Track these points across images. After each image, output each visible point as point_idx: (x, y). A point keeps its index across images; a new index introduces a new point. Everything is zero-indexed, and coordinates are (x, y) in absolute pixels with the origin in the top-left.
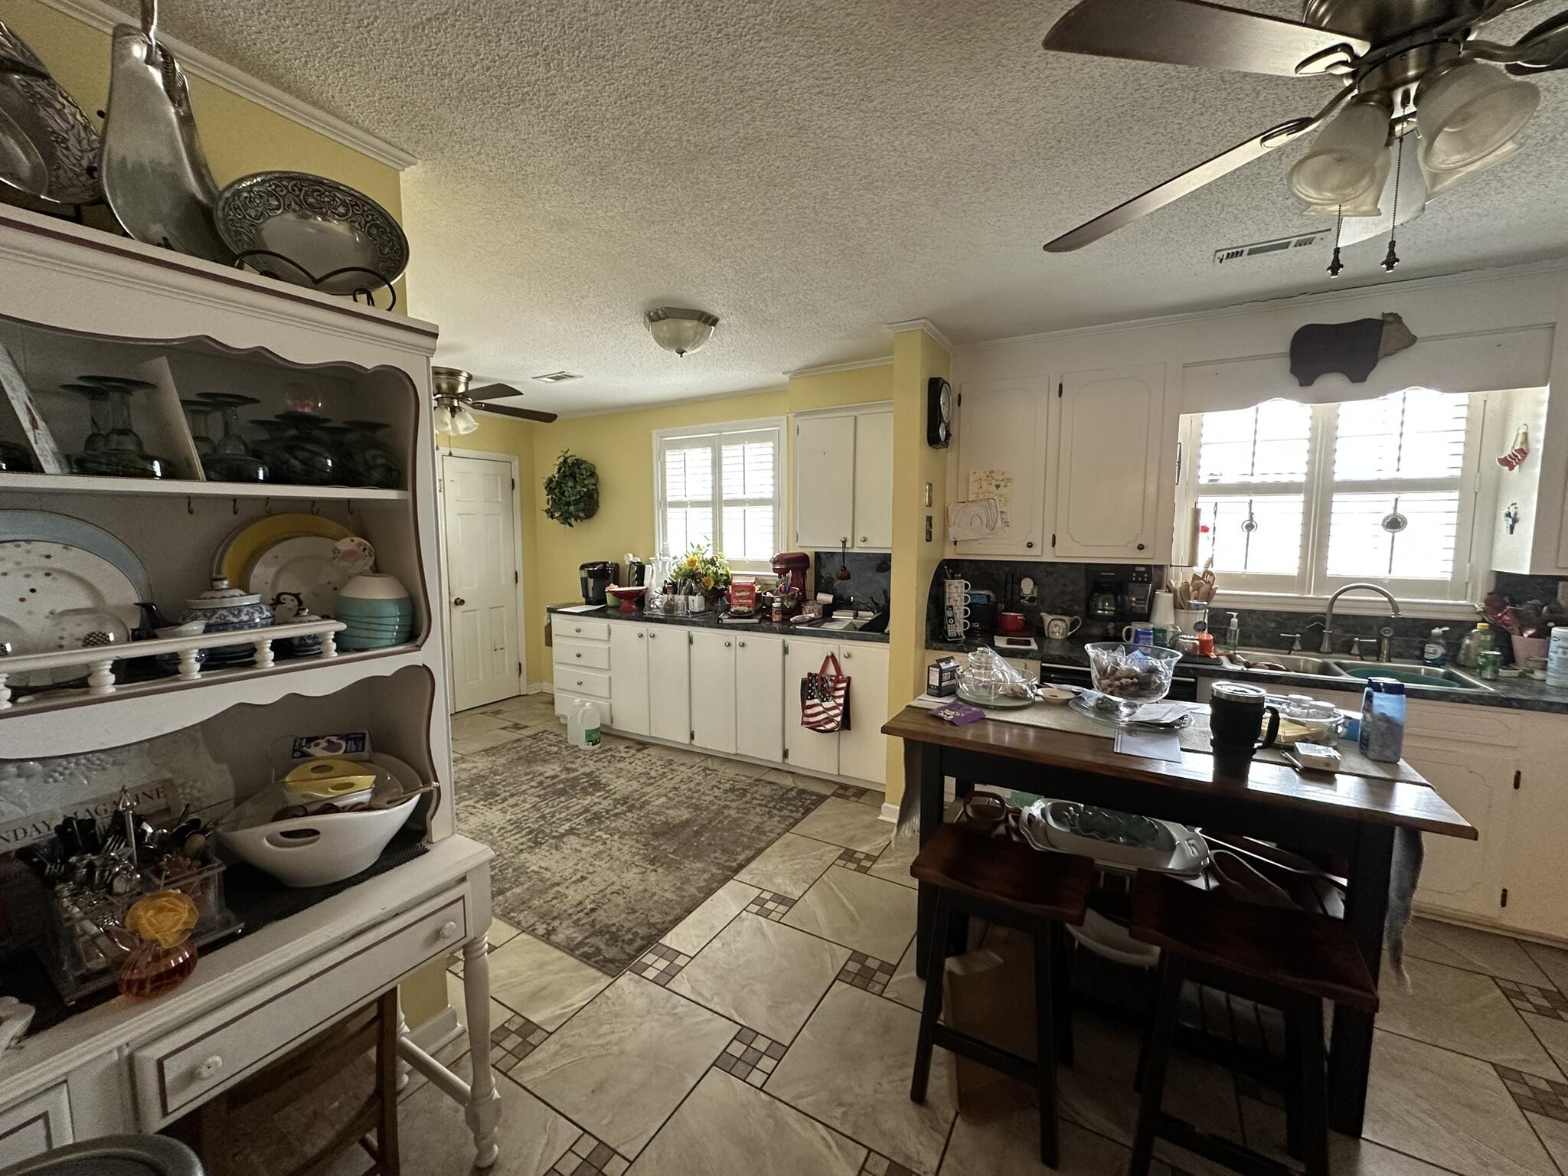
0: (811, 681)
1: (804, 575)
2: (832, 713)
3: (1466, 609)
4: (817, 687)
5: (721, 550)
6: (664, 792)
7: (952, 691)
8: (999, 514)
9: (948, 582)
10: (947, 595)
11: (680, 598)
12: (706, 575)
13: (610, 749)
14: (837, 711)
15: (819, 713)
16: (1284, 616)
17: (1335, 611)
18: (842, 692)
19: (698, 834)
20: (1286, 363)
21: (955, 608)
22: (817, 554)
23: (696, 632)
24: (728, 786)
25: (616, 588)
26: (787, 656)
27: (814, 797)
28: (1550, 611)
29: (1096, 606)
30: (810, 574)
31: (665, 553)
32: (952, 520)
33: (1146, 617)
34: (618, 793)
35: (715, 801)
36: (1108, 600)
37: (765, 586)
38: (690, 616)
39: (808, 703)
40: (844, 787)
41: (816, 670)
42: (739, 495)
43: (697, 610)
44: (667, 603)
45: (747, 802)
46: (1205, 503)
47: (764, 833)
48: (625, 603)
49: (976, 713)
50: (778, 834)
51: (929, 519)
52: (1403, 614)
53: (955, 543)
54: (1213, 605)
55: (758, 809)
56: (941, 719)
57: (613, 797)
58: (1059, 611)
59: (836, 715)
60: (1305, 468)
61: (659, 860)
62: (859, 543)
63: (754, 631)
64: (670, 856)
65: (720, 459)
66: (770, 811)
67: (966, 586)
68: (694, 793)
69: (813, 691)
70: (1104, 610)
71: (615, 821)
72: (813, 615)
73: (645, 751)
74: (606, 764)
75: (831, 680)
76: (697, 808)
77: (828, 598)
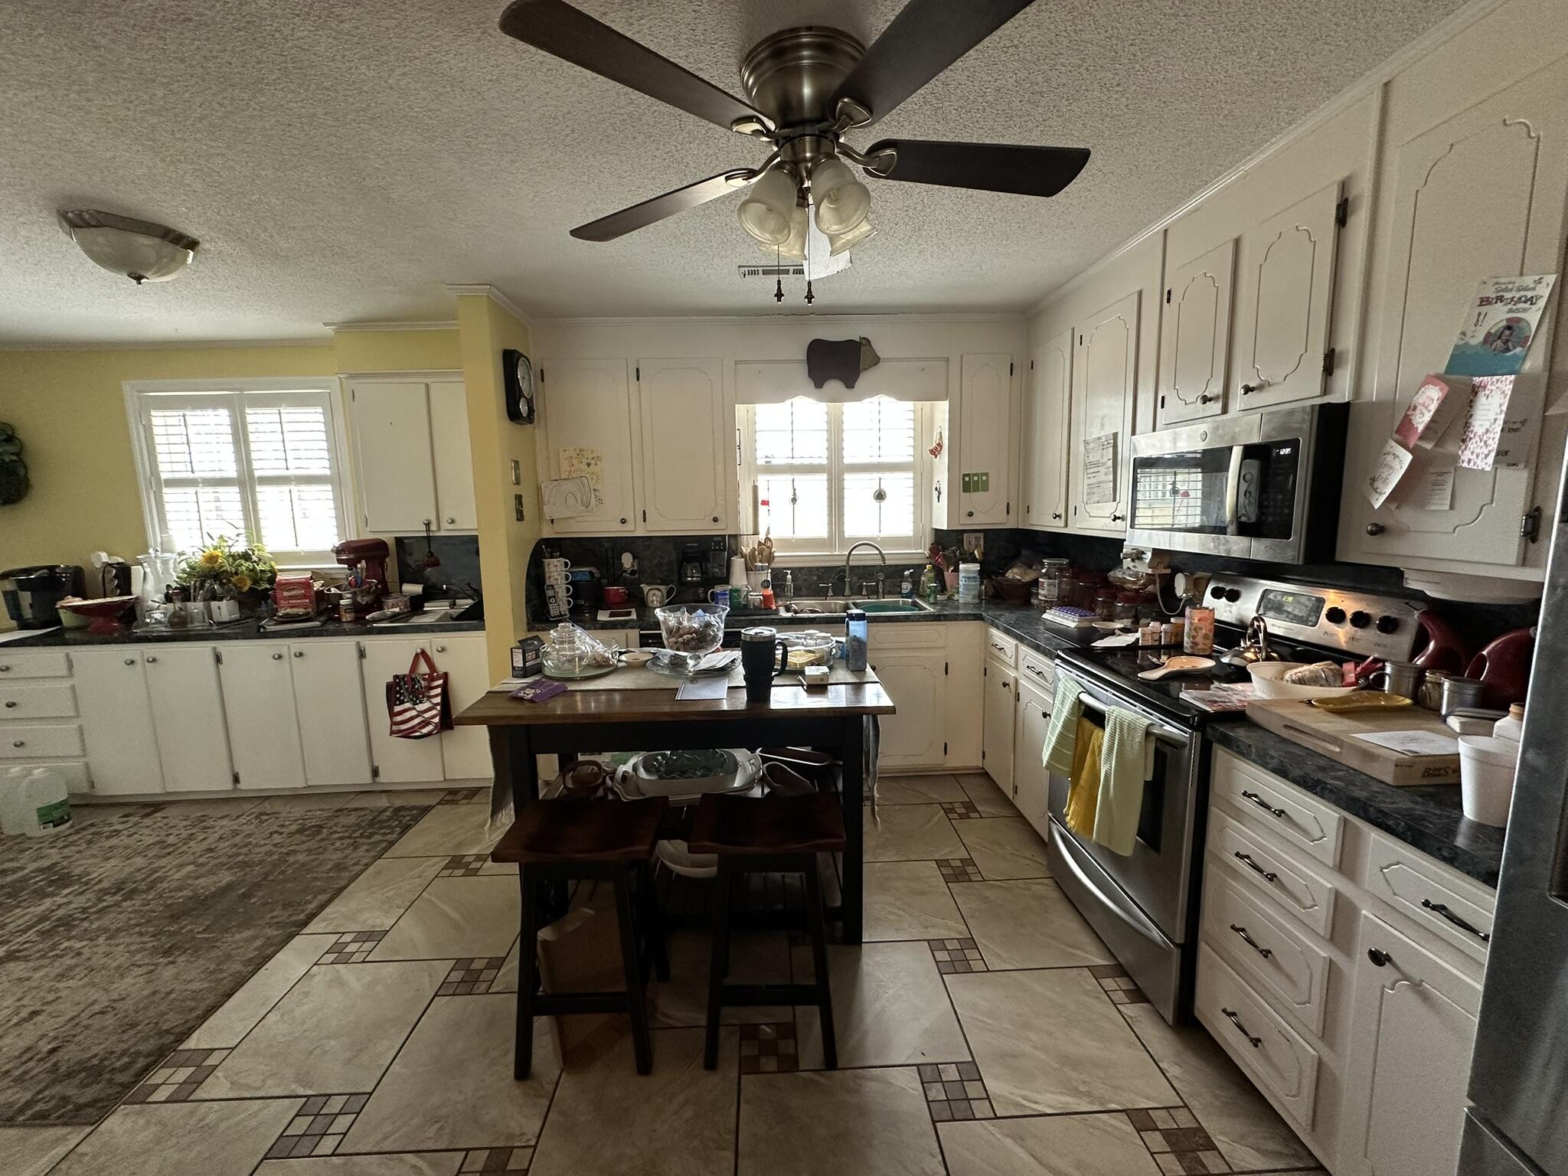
0: (398, 684)
1: (382, 564)
2: (427, 715)
3: (922, 556)
4: (407, 689)
5: (260, 540)
6: (192, 858)
7: (538, 669)
8: (593, 492)
9: (546, 561)
10: (547, 575)
11: (196, 607)
12: (236, 573)
13: (92, 825)
14: (434, 712)
15: (412, 718)
16: (822, 570)
17: (851, 563)
18: (439, 690)
19: (246, 896)
20: (804, 369)
21: (556, 587)
22: (399, 541)
23: (225, 647)
24: (294, 827)
25: (78, 602)
26: (364, 661)
27: (414, 812)
28: (961, 554)
29: (686, 574)
30: (391, 564)
31: (166, 548)
32: (546, 499)
33: (726, 580)
34: (105, 881)
35: (275, 849)
36: (694, 568)
37: (329, 579)
38: (215, 627)
39: (397, 709)
40: (453, 792)
41: (405, 670)
42: (277, 470)
43: (227, 619)
44: (174, 615)
45: (323, 840)
46: (762, 481)
47: (345, 869)
48: (98, 621)
49: (559, 687)
50: (366, 865)
51: (519, 498)
52: (888, 563)
53: (552, 521)
54: (773, 565)
55: (338, 844)
56: (522, 699)
57: (96, 888)
58: (659, 582)
59: (433, 717)
60: (825, 454)
61: (178, 948)
62: (445, 525)
63: (314, 636)
64: (200, 936)
65: (244, 425)
66: (355, 842)
67: (566, 564)
68: (241, 848)
69: (401, 694)
70: (692, 577)
71: (98, 919)
72: (397, 610)
73: (158, 814)
74: (84, 846)
75: (424, 679)
76: (244, 865)
77: (418, 589)
